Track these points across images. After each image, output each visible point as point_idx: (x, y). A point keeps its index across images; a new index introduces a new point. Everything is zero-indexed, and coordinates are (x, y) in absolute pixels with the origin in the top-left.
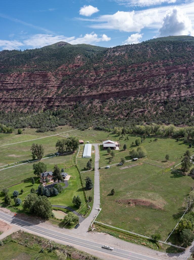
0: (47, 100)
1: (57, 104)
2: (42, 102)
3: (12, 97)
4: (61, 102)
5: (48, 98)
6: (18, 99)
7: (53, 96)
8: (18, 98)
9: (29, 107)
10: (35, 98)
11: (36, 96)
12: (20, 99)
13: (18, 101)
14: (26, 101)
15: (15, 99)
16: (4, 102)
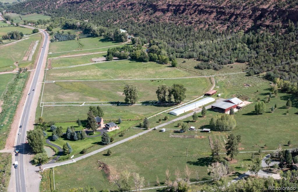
0: (258, 13)
1: (267, 23)
2: (250, 17)
3: (214, 5)
4: (274, 19)
5: (263, 10)
6: (220, 8)
7: (269, 7)
8: (222, 6)
9: (229, 24)
10: (244, 10)
11: (246, 5)
12: (223, 8)
13: (220, 12)
14: (230, 14)
15: (216, 7)
16: (201, 12)
